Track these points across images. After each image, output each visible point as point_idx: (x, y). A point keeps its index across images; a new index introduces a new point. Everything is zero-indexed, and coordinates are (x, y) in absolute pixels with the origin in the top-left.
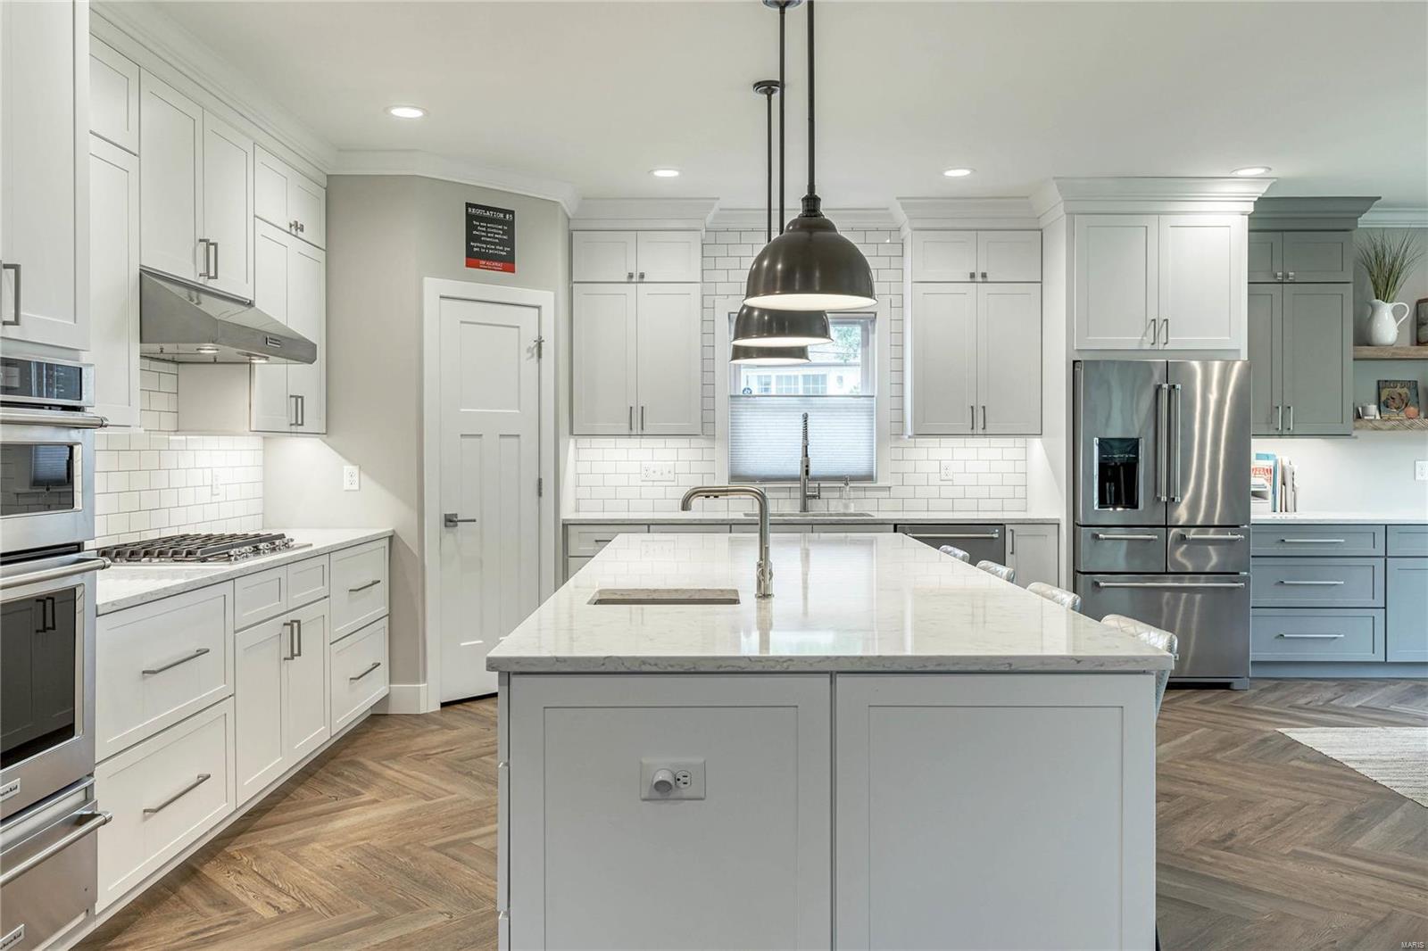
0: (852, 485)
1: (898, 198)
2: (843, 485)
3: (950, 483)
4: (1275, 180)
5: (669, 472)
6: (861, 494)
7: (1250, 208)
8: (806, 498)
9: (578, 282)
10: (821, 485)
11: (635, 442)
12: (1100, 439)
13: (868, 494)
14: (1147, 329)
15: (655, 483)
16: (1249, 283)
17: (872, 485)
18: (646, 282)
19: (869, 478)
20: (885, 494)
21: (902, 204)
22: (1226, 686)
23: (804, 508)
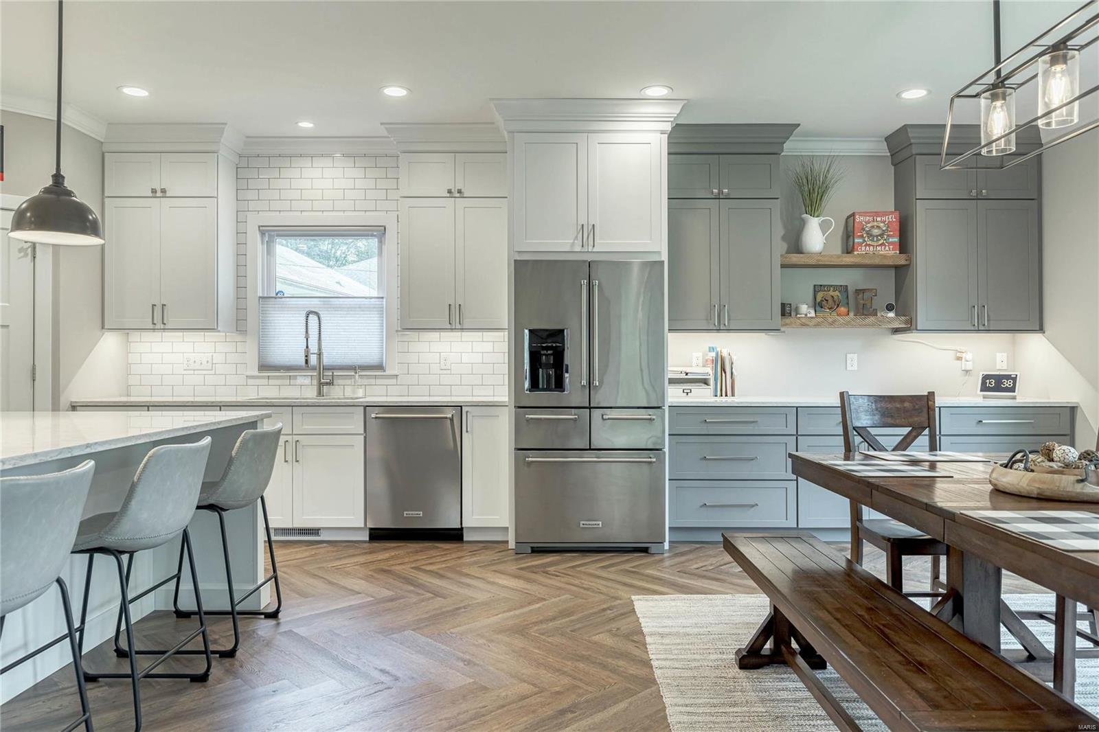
0: (361, 374)
1: (382, 124)
2: (353, 374)
3: (449, 372)
4: (686, 102)
5: (208, 362)
6: (373, 381)
7: (668, 127)
8: (320, 385)
9: (109, 197)
10: (335, 374)
11: (158, 334)
12: (530, 330)
13: (379, 381)
14: (578, 233)
15: (196, 372)
16: (668, 198)
17: (382, 373)
18: (168, 197)
19: (380, 367)
20: (393, 381)
21: (386, 129)
22: (645, 550)
23: (320, 393)
